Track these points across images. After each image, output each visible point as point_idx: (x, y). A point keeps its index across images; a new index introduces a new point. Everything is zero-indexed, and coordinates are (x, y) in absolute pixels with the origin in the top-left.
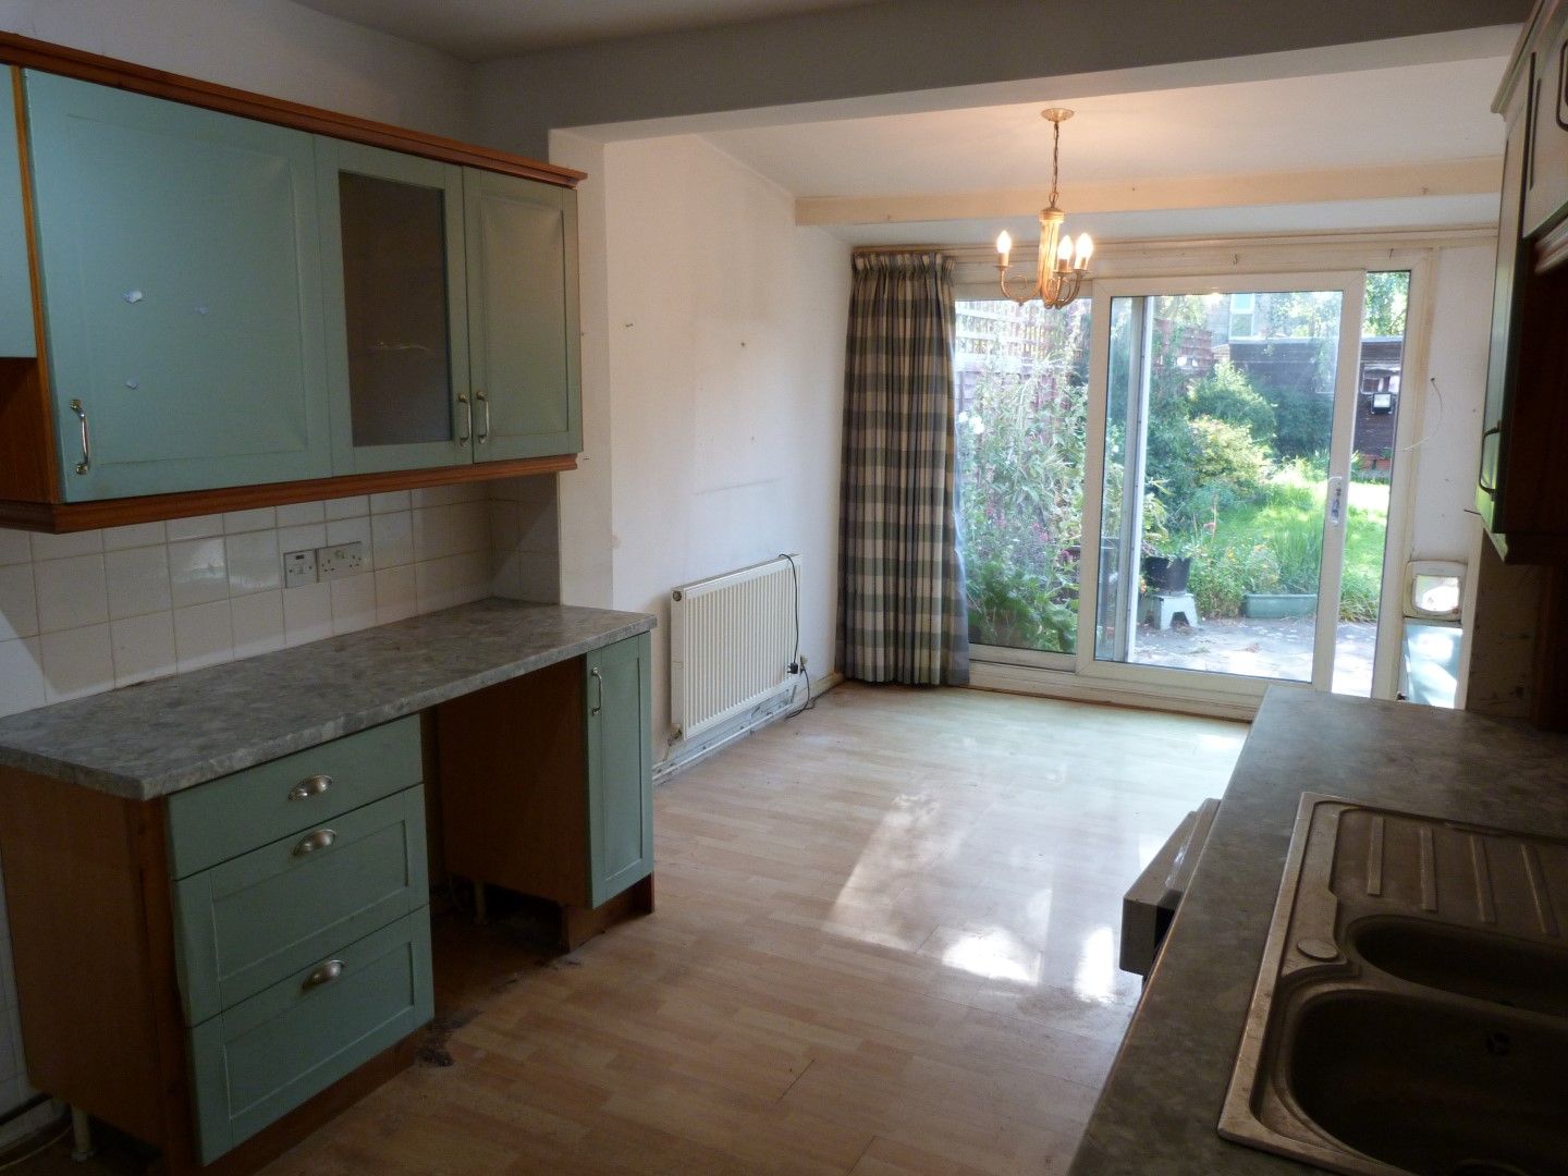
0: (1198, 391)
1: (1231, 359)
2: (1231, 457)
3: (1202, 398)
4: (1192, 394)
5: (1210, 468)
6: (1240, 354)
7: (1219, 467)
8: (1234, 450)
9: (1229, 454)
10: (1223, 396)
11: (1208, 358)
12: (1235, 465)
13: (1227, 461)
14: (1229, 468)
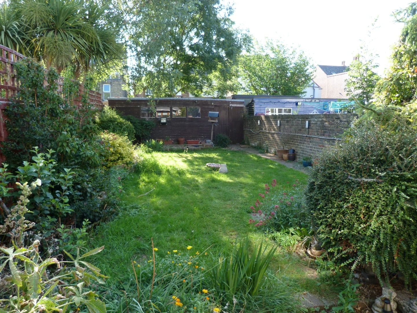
0: (100, 118)
1: (109, 105)
2: (122, 152)
3: (102, 121)
4: (97, 120)
5: (112, 158)
6: (112, 103)
7: (117, 158)
8: (123, 147)
9: (121, 150)
10: (112, 120)
11: (101, 104)
12: (124, 155)
13: (120, 154)
14: (121, 157)
